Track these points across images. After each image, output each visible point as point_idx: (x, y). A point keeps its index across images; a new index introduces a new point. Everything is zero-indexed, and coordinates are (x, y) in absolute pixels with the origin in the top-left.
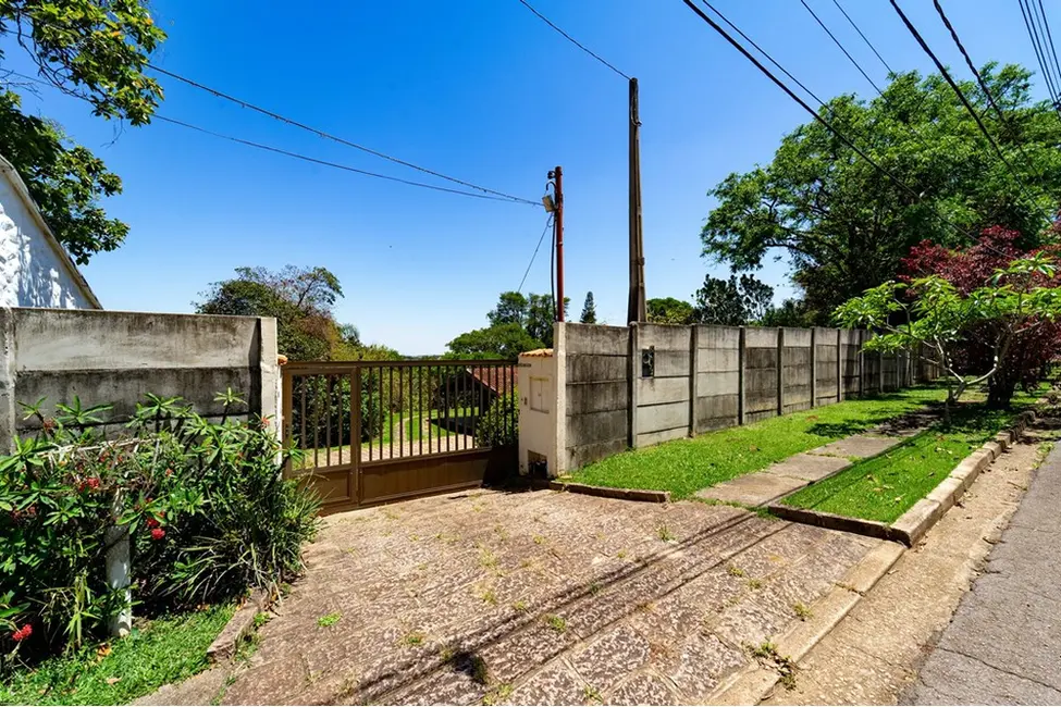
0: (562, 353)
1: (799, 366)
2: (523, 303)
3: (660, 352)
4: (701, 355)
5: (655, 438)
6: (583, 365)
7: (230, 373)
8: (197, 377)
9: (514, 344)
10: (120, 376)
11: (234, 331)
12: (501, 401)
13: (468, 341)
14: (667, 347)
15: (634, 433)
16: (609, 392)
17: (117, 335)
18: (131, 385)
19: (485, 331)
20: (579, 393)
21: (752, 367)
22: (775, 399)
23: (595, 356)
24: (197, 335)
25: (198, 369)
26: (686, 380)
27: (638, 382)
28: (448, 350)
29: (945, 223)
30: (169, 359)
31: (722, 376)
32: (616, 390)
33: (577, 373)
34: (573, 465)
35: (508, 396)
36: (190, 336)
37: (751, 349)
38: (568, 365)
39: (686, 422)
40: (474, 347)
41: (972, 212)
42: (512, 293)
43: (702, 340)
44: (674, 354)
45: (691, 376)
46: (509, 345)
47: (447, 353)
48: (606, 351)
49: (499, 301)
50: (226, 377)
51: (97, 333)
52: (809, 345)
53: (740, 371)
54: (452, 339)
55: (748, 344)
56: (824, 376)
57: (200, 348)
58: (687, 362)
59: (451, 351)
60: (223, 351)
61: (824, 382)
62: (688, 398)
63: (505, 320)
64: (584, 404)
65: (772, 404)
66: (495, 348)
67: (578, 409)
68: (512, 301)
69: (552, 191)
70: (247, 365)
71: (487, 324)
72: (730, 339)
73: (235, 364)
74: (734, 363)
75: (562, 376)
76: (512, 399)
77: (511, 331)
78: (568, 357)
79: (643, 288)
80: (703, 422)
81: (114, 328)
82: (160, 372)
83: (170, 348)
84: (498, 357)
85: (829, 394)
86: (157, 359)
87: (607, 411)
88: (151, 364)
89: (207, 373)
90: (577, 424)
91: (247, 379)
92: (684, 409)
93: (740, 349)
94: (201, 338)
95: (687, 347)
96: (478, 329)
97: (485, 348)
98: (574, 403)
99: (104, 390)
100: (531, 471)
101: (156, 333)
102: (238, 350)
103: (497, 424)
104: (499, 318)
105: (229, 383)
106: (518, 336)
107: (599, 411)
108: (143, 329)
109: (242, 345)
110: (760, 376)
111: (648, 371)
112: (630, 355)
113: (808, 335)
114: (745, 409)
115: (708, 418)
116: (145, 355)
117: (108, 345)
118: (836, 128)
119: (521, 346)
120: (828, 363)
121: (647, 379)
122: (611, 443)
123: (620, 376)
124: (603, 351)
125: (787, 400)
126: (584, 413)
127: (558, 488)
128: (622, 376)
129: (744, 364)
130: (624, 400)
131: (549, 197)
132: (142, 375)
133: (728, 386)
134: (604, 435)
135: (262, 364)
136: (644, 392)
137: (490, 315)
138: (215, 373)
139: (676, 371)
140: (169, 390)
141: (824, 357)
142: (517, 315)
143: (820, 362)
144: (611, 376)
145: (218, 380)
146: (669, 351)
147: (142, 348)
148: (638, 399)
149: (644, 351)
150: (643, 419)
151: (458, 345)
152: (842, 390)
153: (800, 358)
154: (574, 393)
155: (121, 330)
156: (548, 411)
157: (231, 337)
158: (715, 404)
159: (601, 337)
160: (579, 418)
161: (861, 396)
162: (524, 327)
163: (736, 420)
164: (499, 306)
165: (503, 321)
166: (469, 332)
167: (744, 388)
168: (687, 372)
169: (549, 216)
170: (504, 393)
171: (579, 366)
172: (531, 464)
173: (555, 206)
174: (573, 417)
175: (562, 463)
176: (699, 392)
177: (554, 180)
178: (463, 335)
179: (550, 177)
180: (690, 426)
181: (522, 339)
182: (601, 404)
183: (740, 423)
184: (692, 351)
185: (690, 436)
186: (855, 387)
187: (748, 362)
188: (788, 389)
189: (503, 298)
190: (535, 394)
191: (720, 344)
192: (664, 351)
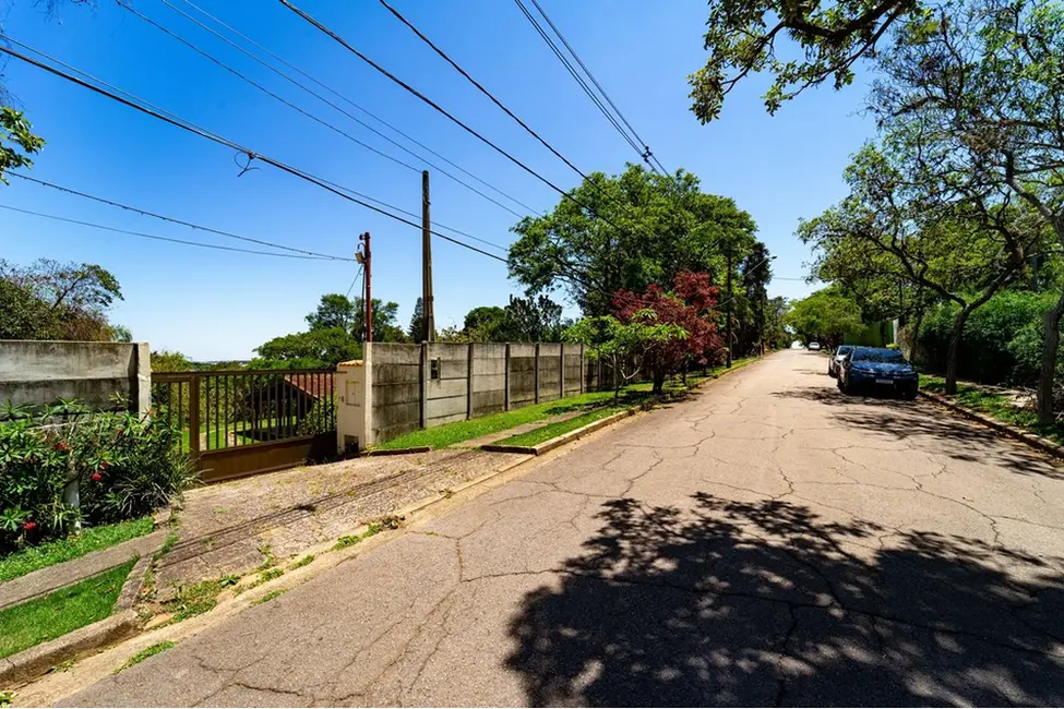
0: (369, 364)
1: (552, 370)
2: (348, 307)
3: (443, 362)
4: (476, 364)
5: (441, 421)
6: (386, 372)
7: (114, 382)
8: (89, 385)
9: (337, 350)
10: (30, 385)
11: (116, 353)
12: (322, 404)
13: (281, 345)
14: (450, 358)
15: (424, 418)
16: (406, 390)
17: (28, 357)
18: (39, 392)
19: (303, 336)
20: (383, 392)
21: (516, 371)
22: (533, 393)
23: (395, 366)
24: (88, 356)
25: (90, 380)
26: (466, 380)
27: (428, 382)
28: (257, 355)
29: (645, 275)
30: (67, 373)
31: (492, 378)
32: (411, 389)
33: (381, 377)
34: (378, 440)
35: (329, 399)
36: (83, 357)
37: (515, 358)
38: (373, 372)
39: (466, 410)
40: (289, 353)
41: (660, 268)
42: (335, 296)
43: (477, 353)
44: (456, 363)
45: (469, 378)
46: (332, 350)
47: (254, 360)
48: (403, 362)
49: (320, 303)
50: (110, 385)
51: (13, 356)
52: (559, 355)
53: (506, 374)
54: (262, 344)
55: (512, 355)
56: (571, 376)
57: (91, 365)
58: (466, 368)
59: (259, 357)
60: (108, 367)
61: (569, 380)
62: (466, 393)
63: (328, 324)
64: (386, 399)
65: (531, 396)
66: (315, 354)
67: (382, 402)
68: (335, 303)
69: (362, 249)
70: (126, 375)
71: (305, 328)
72: (500, 352)
73: (118, 376)
74: (501, 368)
75: (369, 379)
76: (332, 400)
77: (334, 335)
78: (374, 367)
79: (432, 317)
80: (476, 410)
81: (25, 352)
82: (60, 382)
83: (68, 366)
84: (318, 363)
85: (574, 388)
86: (58, 373)
87: (404, 403)
88: (53, 377)
89: (96, 383)
90: (381, 412)
91: (127, 386)
92: (463, 402)
93: (506, 359)
94: (92, 358)
95: (465, 357)
96: (294, 334)
97: (303, 353)
98: (379, 398)
99: (17, 395)
100: (346, 450)
101: (58, 355)
102: (119, 366)
103: (319, 423)
104: (320, 322)
105: (114, 388)
106: (340, 342)
107: (398, 403)
108: (47, 353)
109: (123, 362)
110: (522, 377)
111: (435, 375)
112: (421, 365)
113: (559, 348)
114: (510, 400)
115: (482, 407)
116: (49, 370)
117: (21, 364)
118: (593, 196)
119: (346, 352)
120: (574, 367)
121: (435, 381)
122: (407, 425)
123: (414, 379)
124: (400, 362)
125: (541, 393)
126: (386, 405)
127: (366, 455)
128: (416, 378)
129: (509, 369)
130: (417, 395)
131: (361, 253)
132: (47, 384)
133: (497, 384)
134: (401, 419)
135: (139, 375)
136: (431, 389)
137: (309, 318)
138: (103, 383)
139: (459, 375)
140: (67, 394)
141: (570, 363)
142: (342, 319)
143: (569, 367)
144: (408, 378)
145: (105, 387)
146: (451, 361)
147: (48, 366)
148: (428, 394)
149: (433, 361)
150: (431, 408)
151: (268, 350)
152: (585, 385)
153: (553, 364)
154: (379, 392)
155: (31, 353)
156: (360, 405)
157: (115, 357)
158: (488, 397)
159: (399, 352)
160: (382, 408)
161: (599, 390)
162: (349, 332)
163: (503, 408)
164: (320, 309)
165: (325, 324)
166: (283, 336)
167: (509, 385)
168: (466, 375)
169: (360, 267)
170: (325, 398)
171: (382, 371)
172: (346, 445)
173: (365, 259)
174: (377, 408)
175: (369, 440)
176: (475, 389)
177: (364, 242)
178: (276, 340)
179: (361, 238)
180: (468, 413)
181: (346, 343)
182: (399, 398)
183: (506, 410)
184: (469, 361)
185: (468, 419)
186: (595, 383)
187: (513, 367)
188: (543, 386)
189: (325, 300)
190: (350, 394)
191: (490, 355)
192: (448, 361)
